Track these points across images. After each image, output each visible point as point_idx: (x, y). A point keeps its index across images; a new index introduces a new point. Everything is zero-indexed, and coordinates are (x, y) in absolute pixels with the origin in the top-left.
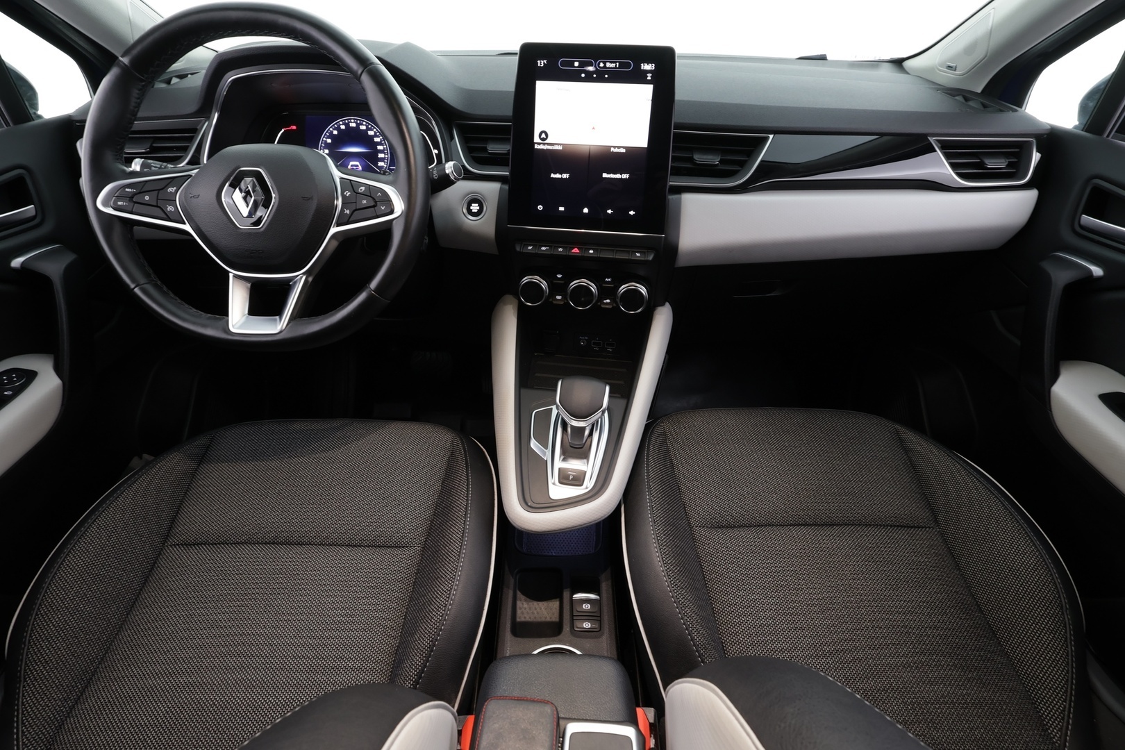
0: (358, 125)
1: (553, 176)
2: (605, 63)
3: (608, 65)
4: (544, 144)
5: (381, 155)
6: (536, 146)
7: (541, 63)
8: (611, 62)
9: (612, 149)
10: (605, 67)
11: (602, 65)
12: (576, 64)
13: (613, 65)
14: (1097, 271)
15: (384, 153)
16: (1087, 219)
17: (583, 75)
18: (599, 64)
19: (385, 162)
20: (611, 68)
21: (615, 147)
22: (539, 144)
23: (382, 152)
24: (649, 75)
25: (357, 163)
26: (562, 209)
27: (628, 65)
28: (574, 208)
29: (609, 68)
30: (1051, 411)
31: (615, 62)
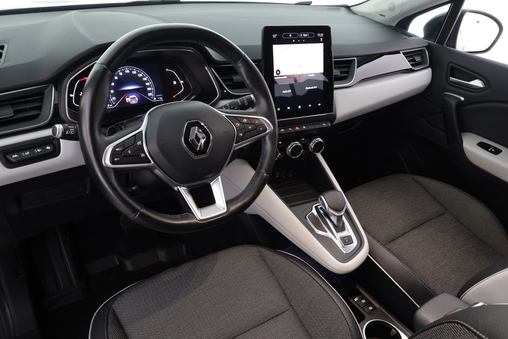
0: (131, 71)
1: (284, 92)
2: (303, 34)
3: (304, 35)
4: (279, 76)
5: (149, 89)
6: (275, 78)
7: (275, 36)
8: (305, 34)
9: (309, 75)
10: (303, 36)
11: (301, 35)
12: (290, 35)
13: (306, 35)
14: (462, 99)
15: (151, 87)
16: (452, 79)
17: (294, 41)
18: (300, 35)
19: (152, 93)
20: (305, 37)
21: (310, 74)
22: (276, 77)
23: (149, 86)
24: (321, 39)
25: (135, 96)
26: (289, 108)
27: (312, 35)
28: (294, 107)
29: (304, 37)
30: (465, 154)
31: (307, 34)
